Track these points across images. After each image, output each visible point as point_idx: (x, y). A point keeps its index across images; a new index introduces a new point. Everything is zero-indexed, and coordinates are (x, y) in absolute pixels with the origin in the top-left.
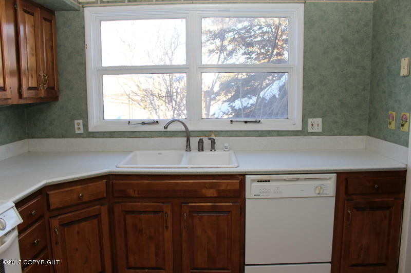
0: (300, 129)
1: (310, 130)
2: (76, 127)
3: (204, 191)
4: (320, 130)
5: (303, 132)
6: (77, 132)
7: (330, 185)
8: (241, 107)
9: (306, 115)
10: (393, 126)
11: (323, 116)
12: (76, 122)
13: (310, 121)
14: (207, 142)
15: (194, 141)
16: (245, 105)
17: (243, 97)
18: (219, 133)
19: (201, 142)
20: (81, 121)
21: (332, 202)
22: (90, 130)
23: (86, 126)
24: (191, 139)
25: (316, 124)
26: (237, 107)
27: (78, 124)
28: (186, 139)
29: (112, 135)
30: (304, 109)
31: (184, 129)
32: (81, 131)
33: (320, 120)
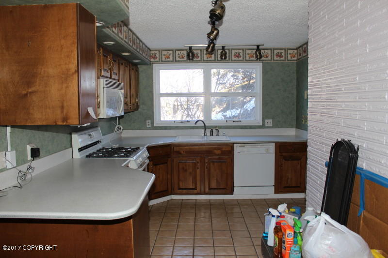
0: (261, 125)
1: (266, 126)
2: (147, 124)
3: (215, 151)
4: (272, 125)
5: (263, 126)
6: (148, 126)
7: (272, 148)
8: (231, 116)
9: (264, 118)
10: (303, 122)
11: (273, 118)
12: (147, 121)
13: (266, 121)
14: (215, 132)
15: (208, 131)
16: (233, 114)
17: (232, 109)
18: (221, 127)
19: (212, 131)
20: (150, 121)
21: (274, 155)
22: (155, 125)
23: (152, 123)
24: (207, 130)
25: (269, 122)
26: (228, 116)
27: (148, 122)
28: (204, 130)
29: (166, 128)
30: (263, 115)
31: (203, 125)
32: (150, 126)
33: (271, 120)
